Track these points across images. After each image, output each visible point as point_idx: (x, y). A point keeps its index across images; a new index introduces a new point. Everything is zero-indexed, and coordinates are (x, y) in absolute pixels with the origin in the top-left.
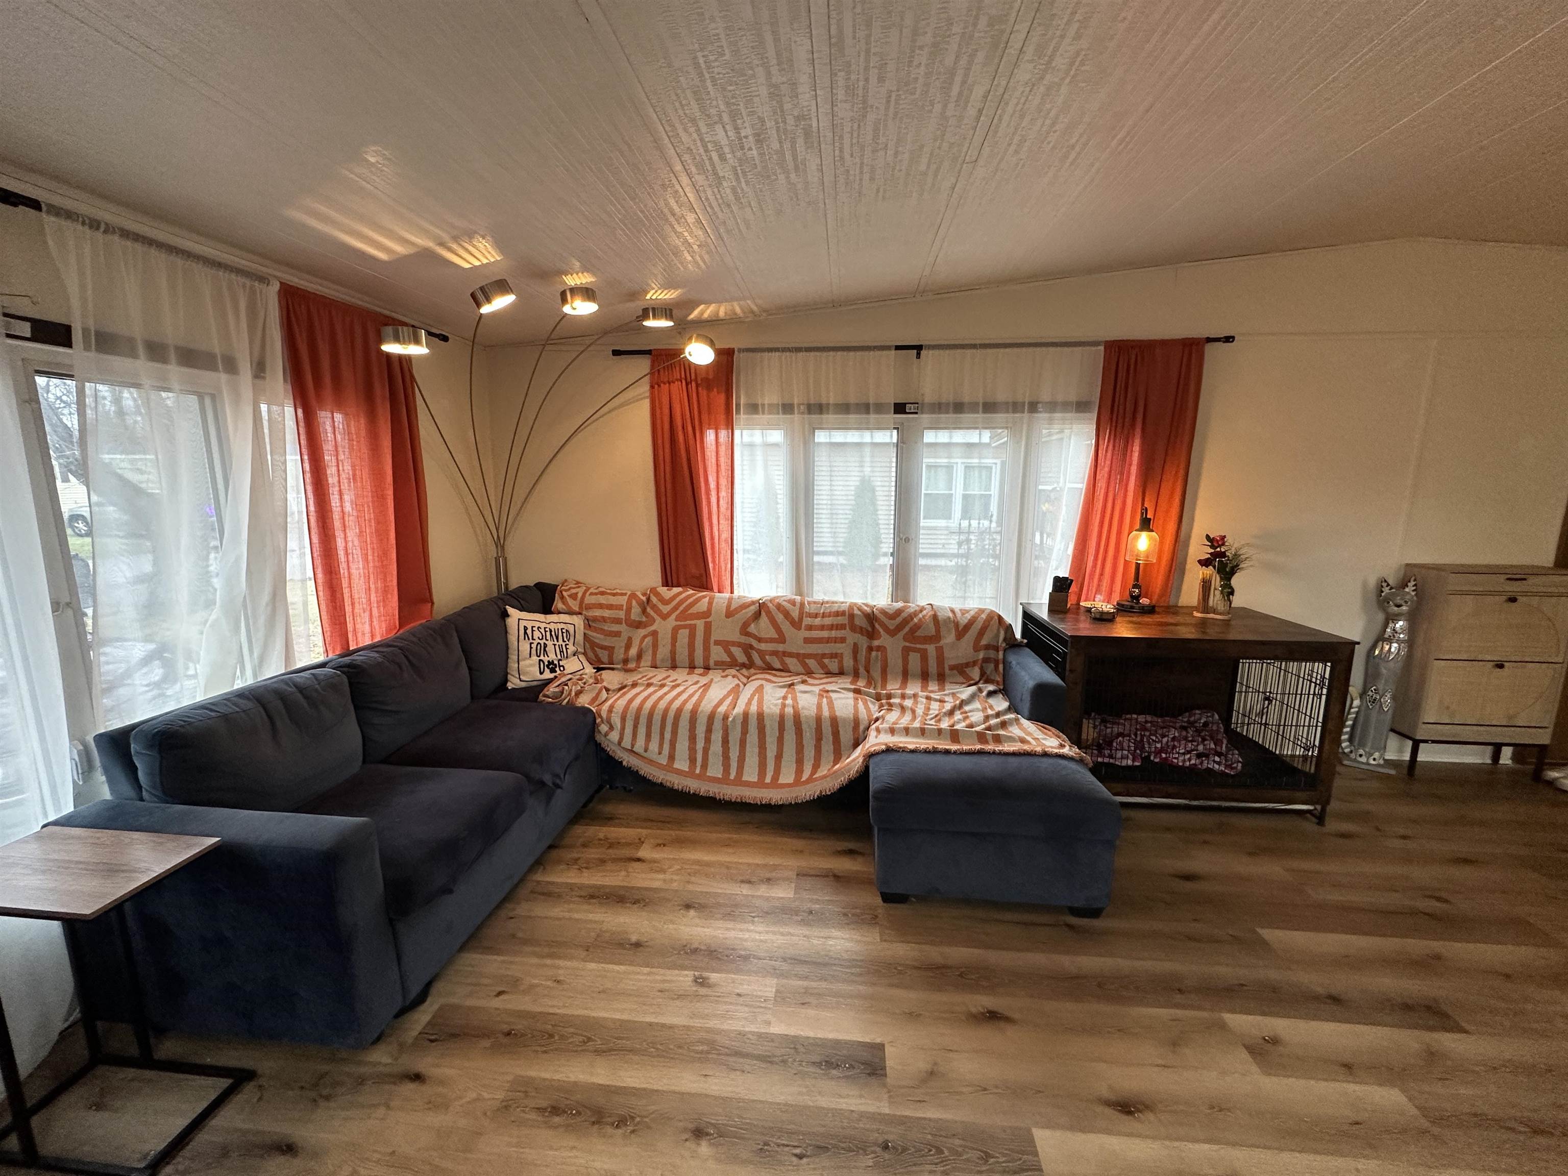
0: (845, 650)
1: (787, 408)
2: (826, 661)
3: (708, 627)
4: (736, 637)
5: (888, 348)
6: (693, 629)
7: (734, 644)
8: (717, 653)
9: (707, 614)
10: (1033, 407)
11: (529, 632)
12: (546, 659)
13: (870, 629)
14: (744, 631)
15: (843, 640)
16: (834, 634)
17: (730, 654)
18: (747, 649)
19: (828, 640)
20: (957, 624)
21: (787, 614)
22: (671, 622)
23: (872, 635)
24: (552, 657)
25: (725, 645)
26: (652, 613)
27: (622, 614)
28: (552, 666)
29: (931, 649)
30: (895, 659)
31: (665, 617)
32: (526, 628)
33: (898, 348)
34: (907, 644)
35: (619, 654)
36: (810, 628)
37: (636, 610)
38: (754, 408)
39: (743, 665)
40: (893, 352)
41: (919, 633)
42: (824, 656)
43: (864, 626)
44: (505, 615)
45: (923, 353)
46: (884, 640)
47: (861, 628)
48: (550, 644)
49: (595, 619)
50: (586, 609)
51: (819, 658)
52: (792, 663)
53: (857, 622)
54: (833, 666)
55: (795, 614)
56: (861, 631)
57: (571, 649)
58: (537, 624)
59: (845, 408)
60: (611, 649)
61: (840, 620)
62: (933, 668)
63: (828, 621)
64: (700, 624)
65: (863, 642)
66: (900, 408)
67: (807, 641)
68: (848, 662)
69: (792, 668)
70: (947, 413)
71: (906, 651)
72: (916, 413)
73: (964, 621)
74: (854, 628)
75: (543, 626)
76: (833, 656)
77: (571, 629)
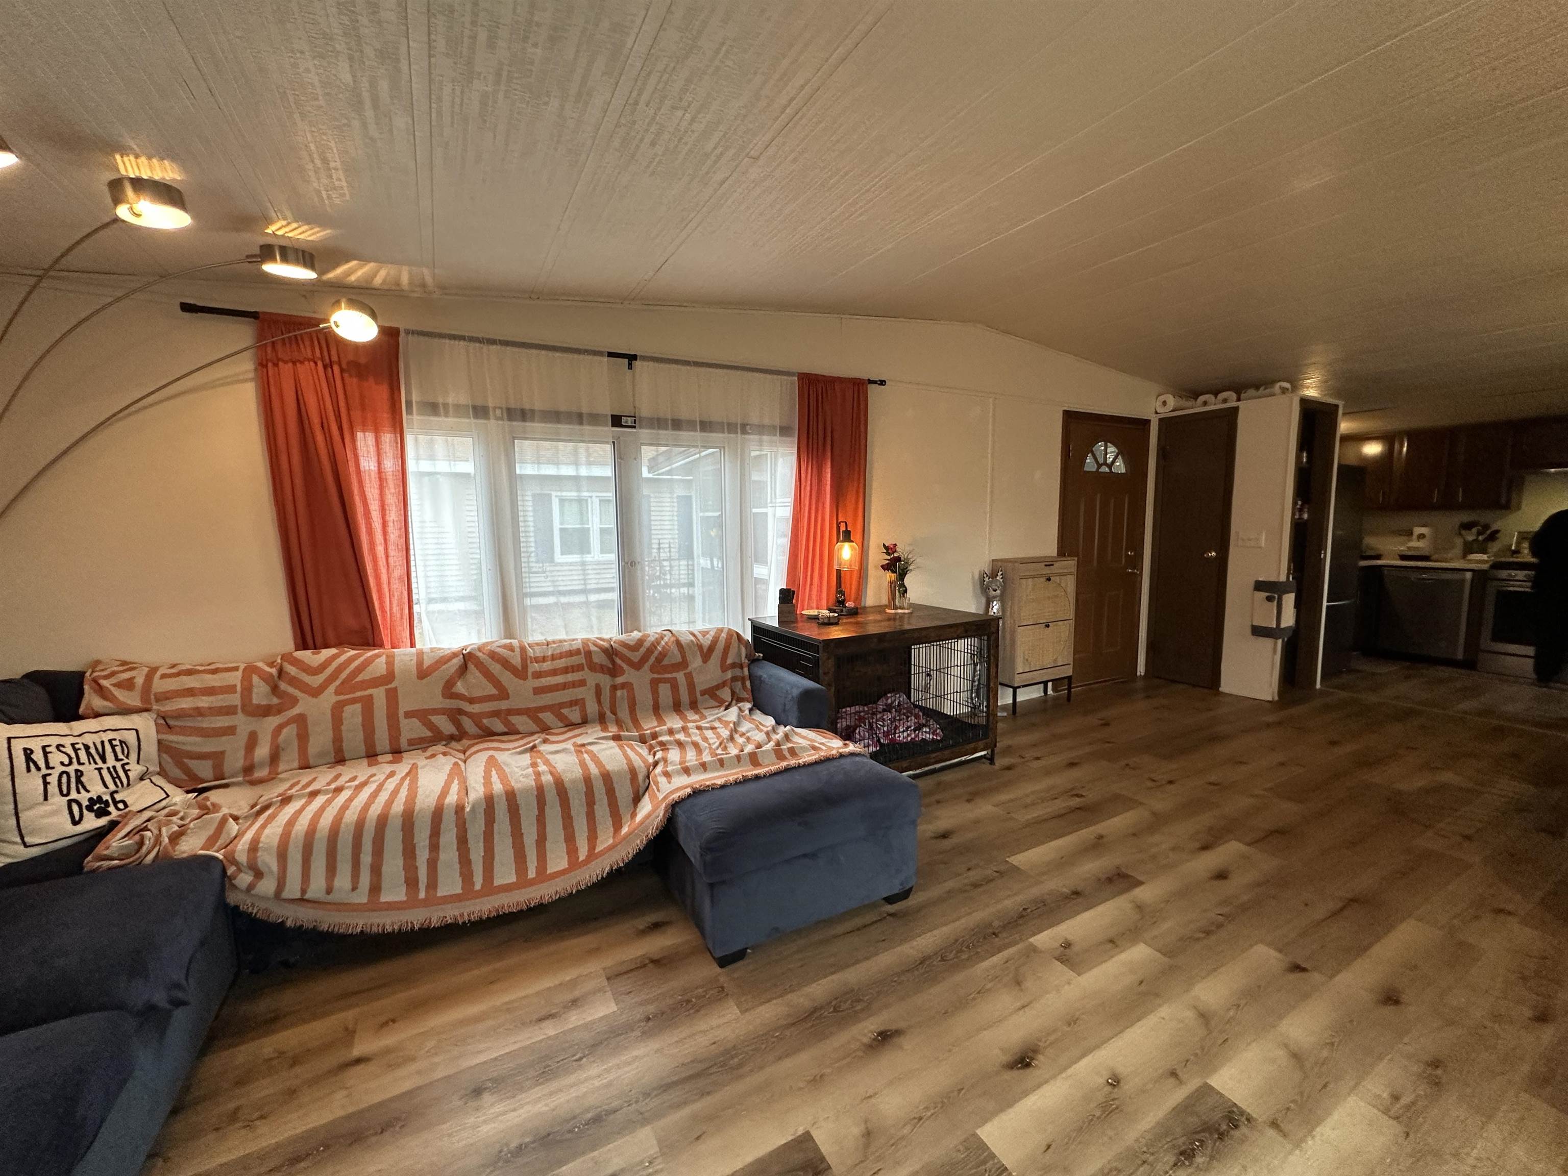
0: (586, 694)
1: (480, 412)
2: (565, 711)
3: (392, 697)
4: (439, 702)
5: (599, 353)
6: (368, 704)
7: (435, 711)
8: (411, 729)
9: (390, 676)
10: (744, 428)
11: (38, 756)
12: (84, 798)
13: (611, 666)
14: (448, 690)
15: (582, 683)
16: (570, 677)
17: (431, 726)
18: (455, 715)
19: (564, 686)
20: (700, 647)
21: (505, 663)
22: (329, 697)
23: (614, 671)
24: (96, 789)
25: (422, 715)
26: (291, 690)
27: (235, 699)
28: (98, 807)
29: (680, 676)
30: (644, 695)
31: (316, 692)
32: (28, 753)
33: (611, 355)
34: (656, 676)
35: (235, 760)
36: (538, 675)
37: (259, 690)
38: (433, 408)
39: (452, 738)
40: (606, 359)
41: (666, 662)
42: (562, 705)
43: (604, 663)
45: (637, 364)
46: (628, 675)
47: (602, 666)
48: (89, 770)
49: (181, 714)
50: (158, 700)
51: (555, 709)
52: (519, 721)
53: (596, 659)
54: (574, 715)
55: (516, 661)
56: (602, 669)
57: (136, 769)
58: (55, 741)
59: (554, 416)
60: (217, 758)
61: (575, 660)
62: (685, 697)
63: (561, 663)
64: (379, 694)
65: (605, 681)
66: (617, 421)
67: (538, 691)
68: (592, 708)
69: (521, 729)
70: (667, 429)
71: (655, 683)
72: (634, 427)
73: (706, 642)
74: (593, 667)
75: (67, 742)
76: (572, 703)
77: (131, 738)
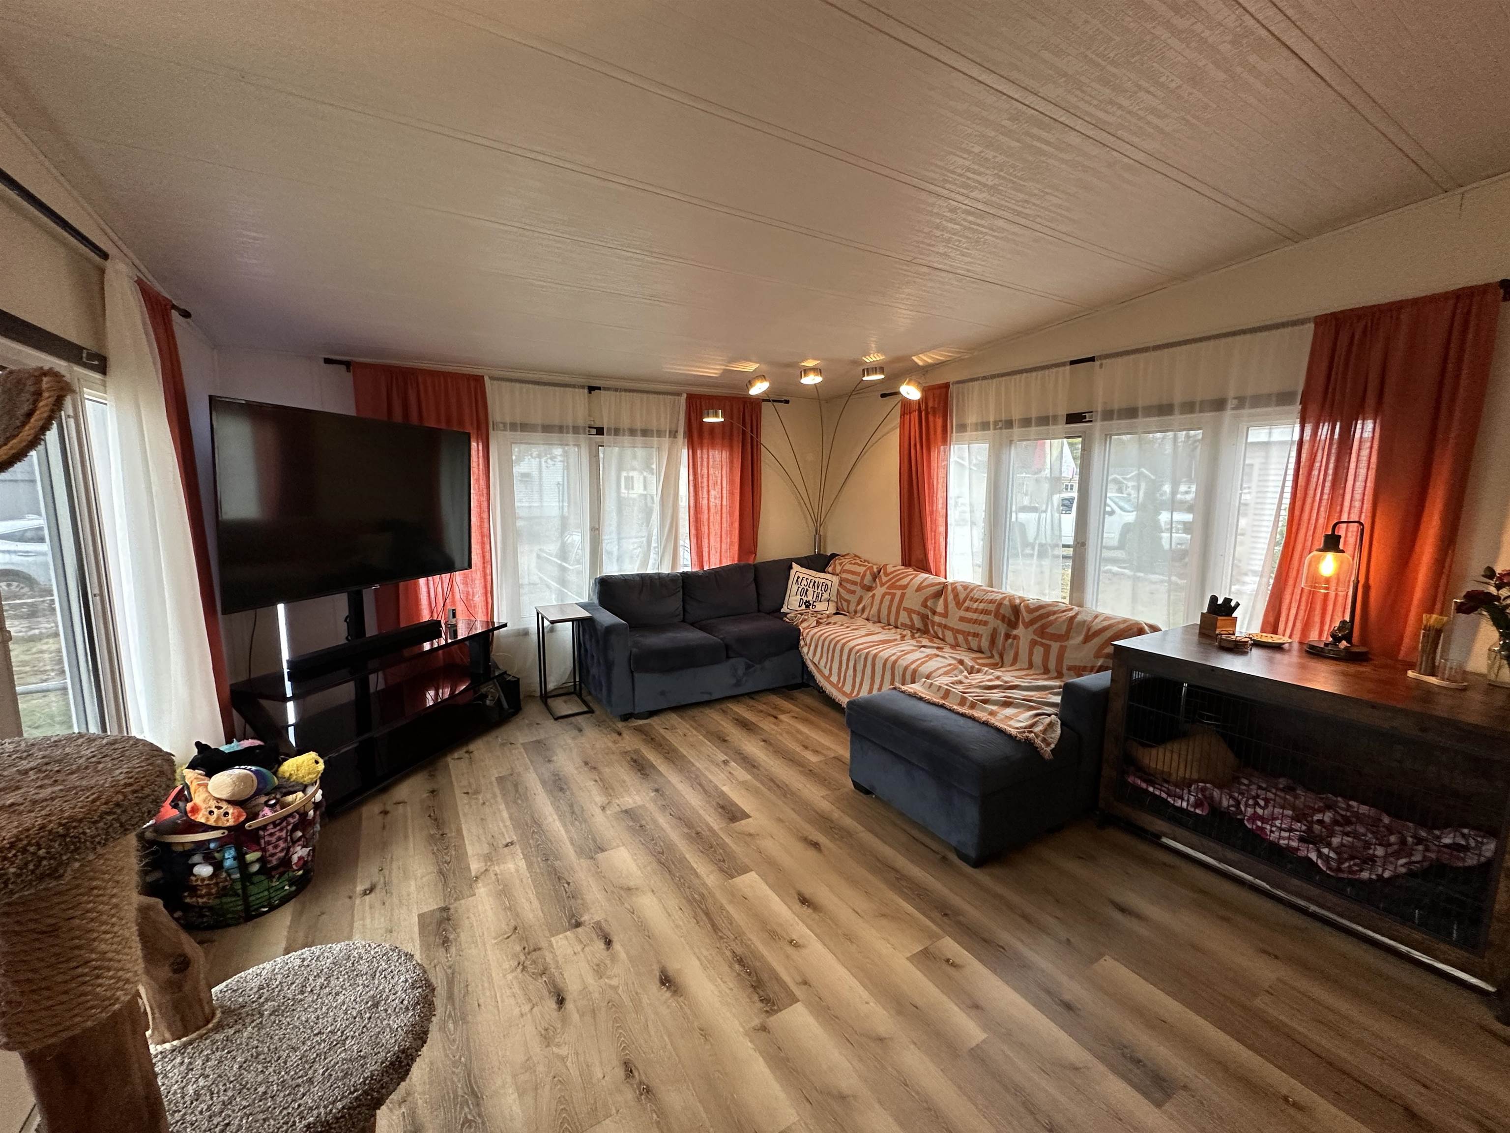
0: (985, 632)
1: (985, 426)
2: (970, 638)
3: (903, 596)
4: (917, 607)
5: (1063, 364)
6: (893, 596)
7: (914, 612)
8: (904, 617)
9: (905, 587)
11: (800, 580)
12: (805, 599)
13: (1013, 619)
14: (925, 605)
15: (985, 623)
16: (982, 617)
17: (911, 620)
18: (924, 618)
19: (975, 622)
20: (1089, 629)
21: (956, 597)
22: (884, 589)
23: (1012, 624)
24: (810, 598)
25: (910, 611)
26: (877, 581)
27: (858, 579)
28: (808, 604)
29: (1055, 646)
30: (1024, 651)
31: (882, 585)
32: (799, 577)
33: (1073, 363)
34: (1036, 638)
35: (852, 608)
36: (968, 609)
37: (868, 577)
38: (962, 428)
39: (919, 630)
40: (1068, 367)
41: (1049, 630)
42: (969, 633)
43: (1007, 615)
44: (791, 567)
45: (1096, 363)
46: (1020, 631)
47: (1004, 617)
48: (811, 590)
49: (847, 581)
50: (843, 572)
51: (966, 634)
52: (949, 635)
53: (1002, 611)
54: (974, 644)
55: (962, 597)
57: (826, 596)
58: (806, 576)
60: (848, 602)
61: (992, 607)
62: (1052, 665)
63: (982, 606)
64: (899, 593)
65: (1002, 629)
66: (1074, 418)
67: (962, 619)
68: (985, 643)
69: (947, 640)
71: (1034, 643)
72: (1091, 421)
73: (1097, 625)
74: (997, 615)
75: (810, 578)
76: (976, 635)
77: (829, 584)
